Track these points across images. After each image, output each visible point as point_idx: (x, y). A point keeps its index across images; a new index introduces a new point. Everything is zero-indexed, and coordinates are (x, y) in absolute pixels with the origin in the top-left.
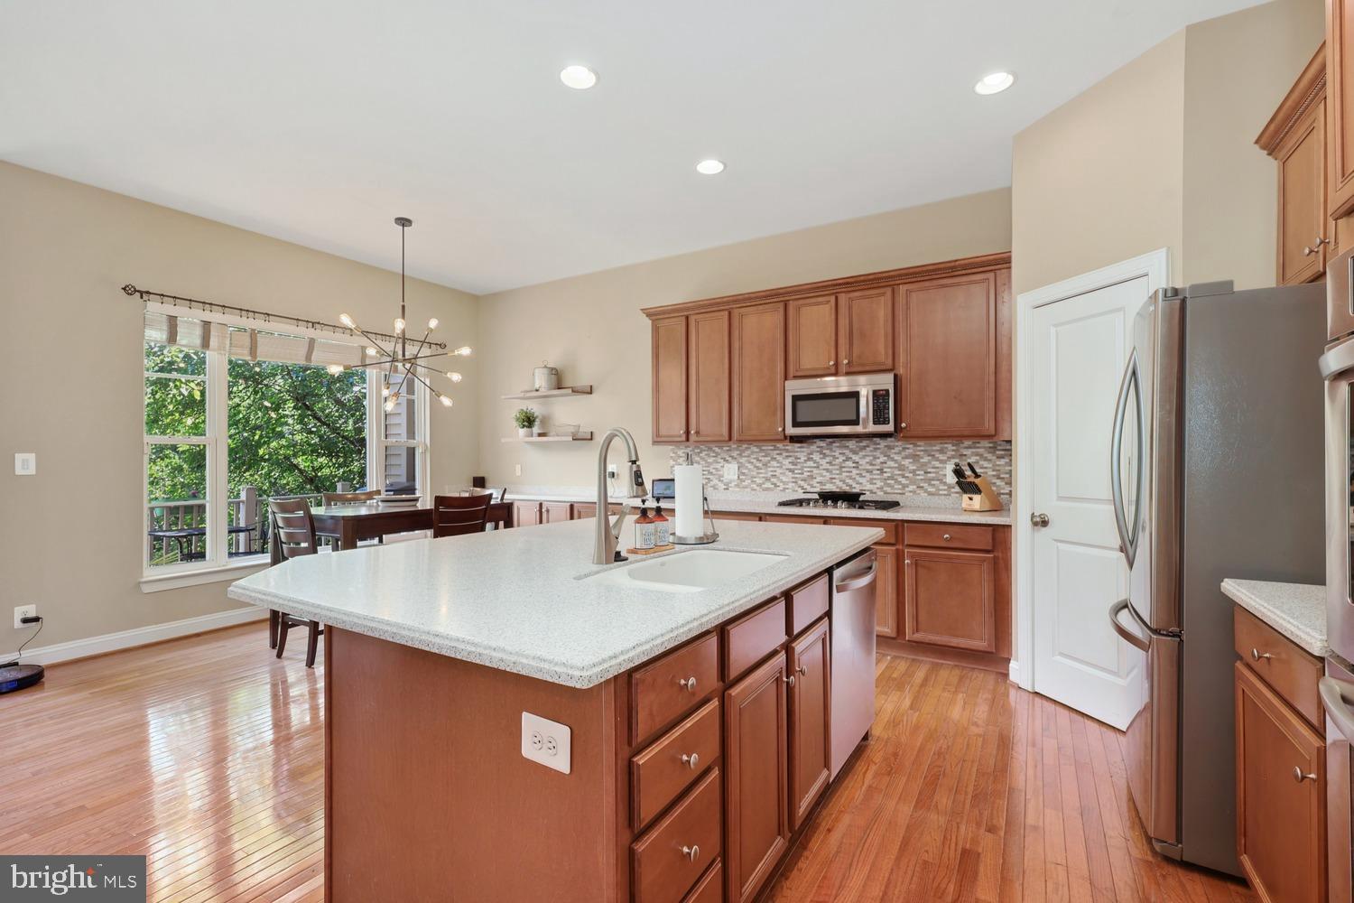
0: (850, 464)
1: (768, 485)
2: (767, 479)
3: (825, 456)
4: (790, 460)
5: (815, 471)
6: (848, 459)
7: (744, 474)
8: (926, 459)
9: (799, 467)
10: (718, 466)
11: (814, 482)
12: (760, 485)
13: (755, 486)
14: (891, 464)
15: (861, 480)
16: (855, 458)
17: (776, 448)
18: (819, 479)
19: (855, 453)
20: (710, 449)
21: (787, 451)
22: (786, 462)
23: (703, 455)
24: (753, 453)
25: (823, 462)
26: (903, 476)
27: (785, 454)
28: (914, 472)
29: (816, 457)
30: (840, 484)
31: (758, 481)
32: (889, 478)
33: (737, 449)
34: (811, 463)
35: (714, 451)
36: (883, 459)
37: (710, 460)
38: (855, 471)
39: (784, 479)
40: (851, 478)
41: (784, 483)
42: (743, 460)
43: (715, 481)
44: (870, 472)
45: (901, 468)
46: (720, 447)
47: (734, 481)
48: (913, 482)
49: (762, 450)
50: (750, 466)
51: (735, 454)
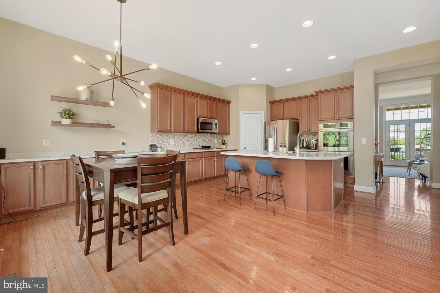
0: (200, 139)
1: (182, 145)
2: (182, 144)
3: (195, 137)
4: (188, 138)
5: (193, 141)
6: (200, 138)
7: (176, 142)
8: (212, 138)
9: (189, 140)
10: (168, 140)
11: (193, 144)
12: (180, 145)
13: (179, 146)
14: (207, 139)
15: (202, 143)
16: (201, 138)
17: (184, 135)
18: (194, 143)
19: (201, 137)
20: (165, 134)
21: (187, 136)
22: (187, 139)
23: (163, 136)
24: (178, 136)
25: (195, 139)
26: (209, 142)
27: (186, 137)
28: (210, 141)
29: (193, 137)
30: (198, 144)
31: (180, 144)
32: (207, 143)
33: (174, 135)
34: (192, 139)
35: (167, 135)
36: (206, 138)
37: (166, 138)
38: (201, 141)
39: (186, 143)
40: (200, 143)
41: (186, 145)
42: (175, 138)
43: (167, 145)
44: (203, 141)
45: (209, 140)
46: (169, 134)
47: (173, 144)
48: (210, 143)
49: (180, 135)
50: (177, 140)
51: (173, 136)
